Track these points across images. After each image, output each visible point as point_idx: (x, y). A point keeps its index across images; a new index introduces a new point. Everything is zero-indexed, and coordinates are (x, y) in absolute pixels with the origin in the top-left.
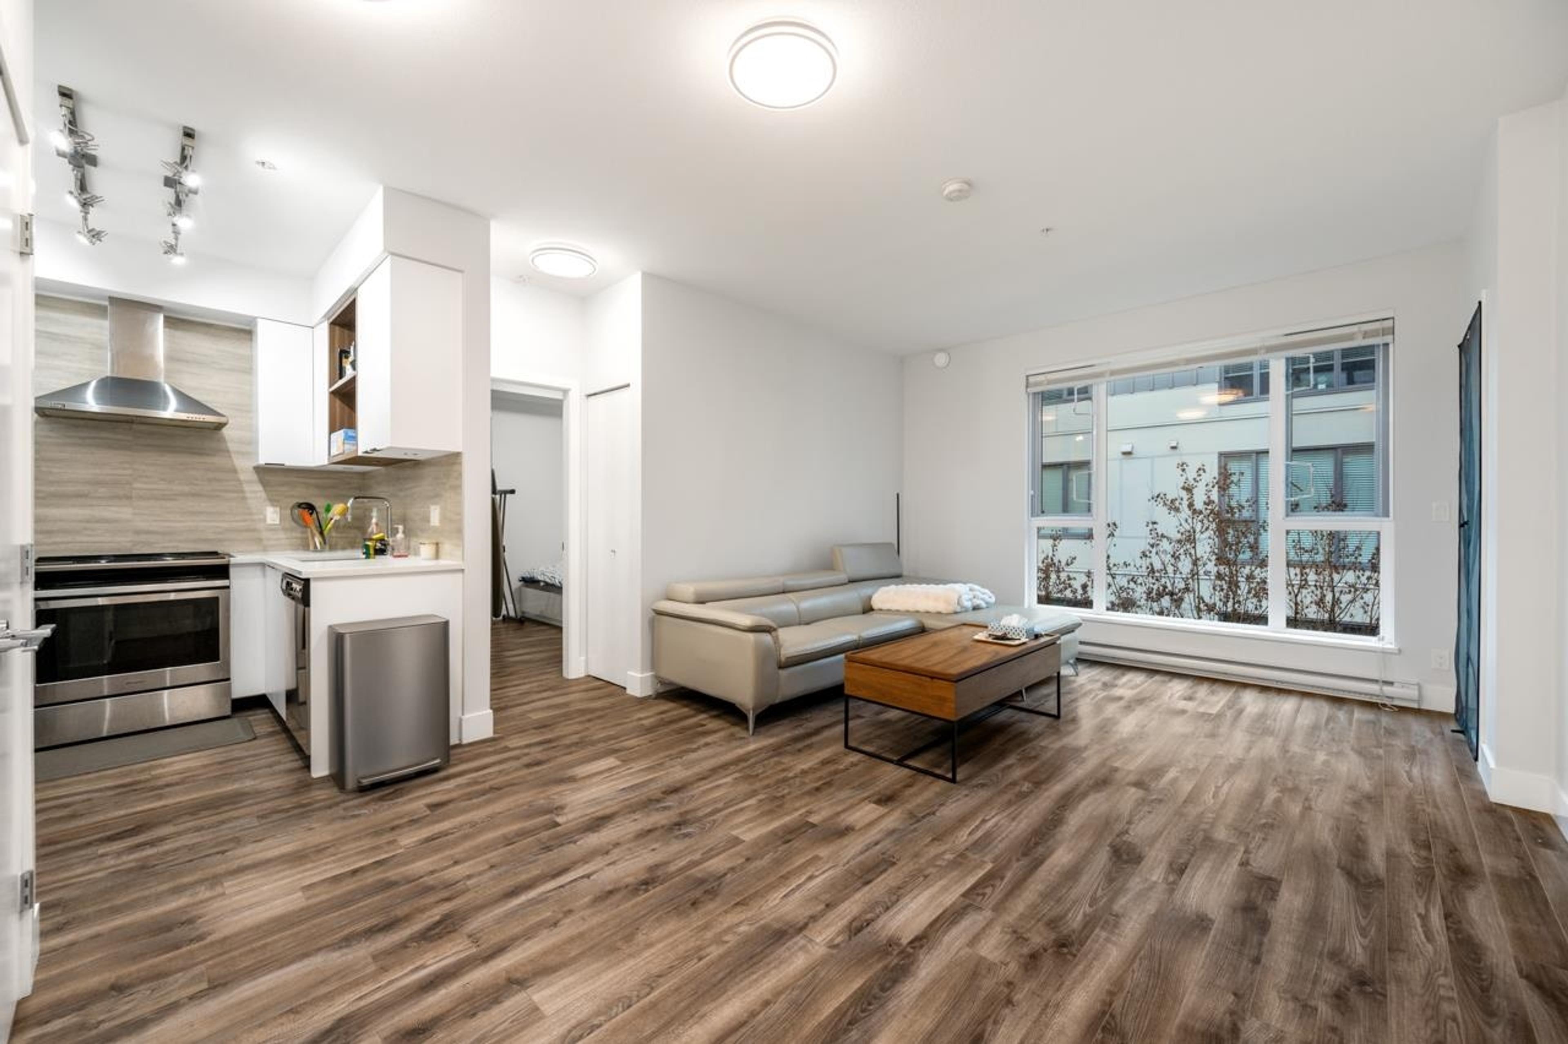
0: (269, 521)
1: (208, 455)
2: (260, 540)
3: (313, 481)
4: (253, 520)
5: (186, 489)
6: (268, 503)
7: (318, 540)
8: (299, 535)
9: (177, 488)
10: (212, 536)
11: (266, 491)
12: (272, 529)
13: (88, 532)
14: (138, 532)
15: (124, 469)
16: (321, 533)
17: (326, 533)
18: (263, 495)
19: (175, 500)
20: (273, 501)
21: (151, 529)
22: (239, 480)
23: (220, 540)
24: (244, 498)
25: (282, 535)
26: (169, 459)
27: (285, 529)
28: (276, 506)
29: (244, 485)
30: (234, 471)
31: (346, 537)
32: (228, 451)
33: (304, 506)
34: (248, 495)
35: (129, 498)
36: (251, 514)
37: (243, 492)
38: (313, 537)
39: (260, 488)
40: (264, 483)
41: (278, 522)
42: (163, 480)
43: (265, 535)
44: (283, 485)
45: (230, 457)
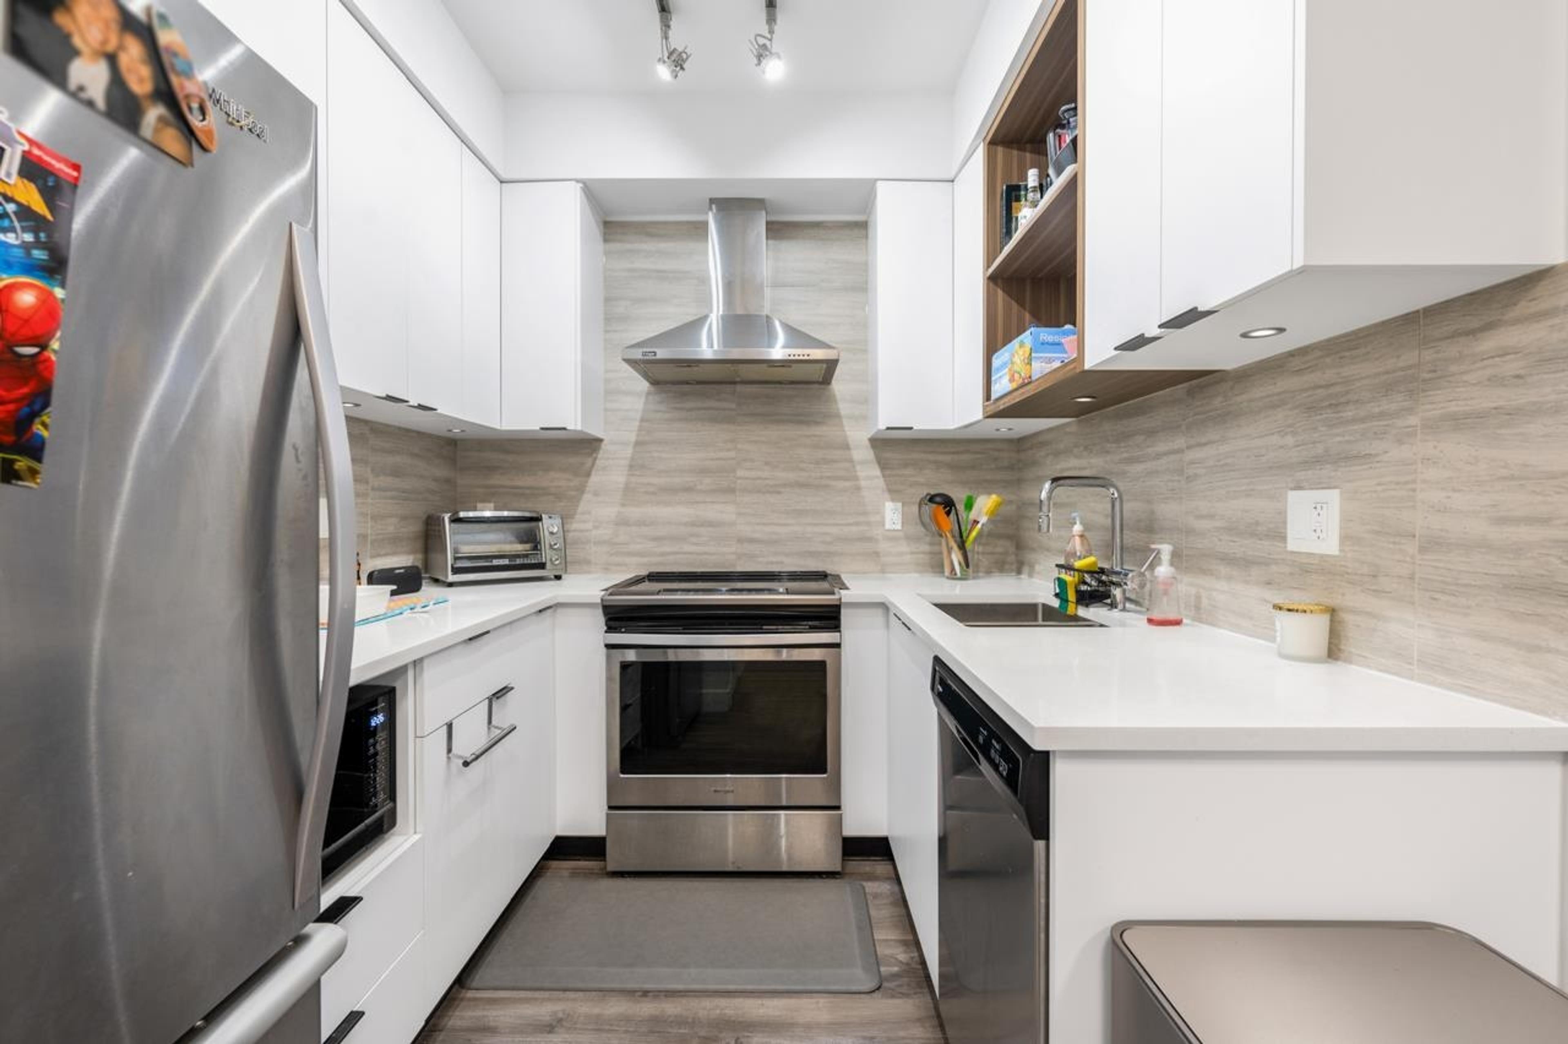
0: (888, 526)
1: (817, 423)
2: (877, 554)
3: (947, 458)
4: (868, 524)
5: (791, 476)
6: (887, 495)
7: (956, 557)
8: (927, 548)
9: (783, 475)
10: (821, 548)
11: (884, 476)
12: (892, 537)
13: (694, 540)
14: (740, 541)
15: (729, 450)
16: (962, 546)
17: (968, 545)
18: (881, 482)
19: (779, 493)
20: (894, 493)
21: (757, 535)
22: (851, 461)
23: (830, 554)
24: (858, 488)
25: (904, 547)
26: (774, 432)
27: (908, 538)
28: (898, 501)
29: (858, 468)
30: (846, 447)
31: (992, 553)
32: (838, 416)
33: (938, 499)
34: (863, 483)
35: (731, 491)
36: (865, 513)
37: (856, 478)
38: (950, 550)
39: (877, 472)
40: (883, 465)
41: (899, 527)
42: (767, 463)
43: (884, 546)
44: (906, 465)
45: (842, 426)
